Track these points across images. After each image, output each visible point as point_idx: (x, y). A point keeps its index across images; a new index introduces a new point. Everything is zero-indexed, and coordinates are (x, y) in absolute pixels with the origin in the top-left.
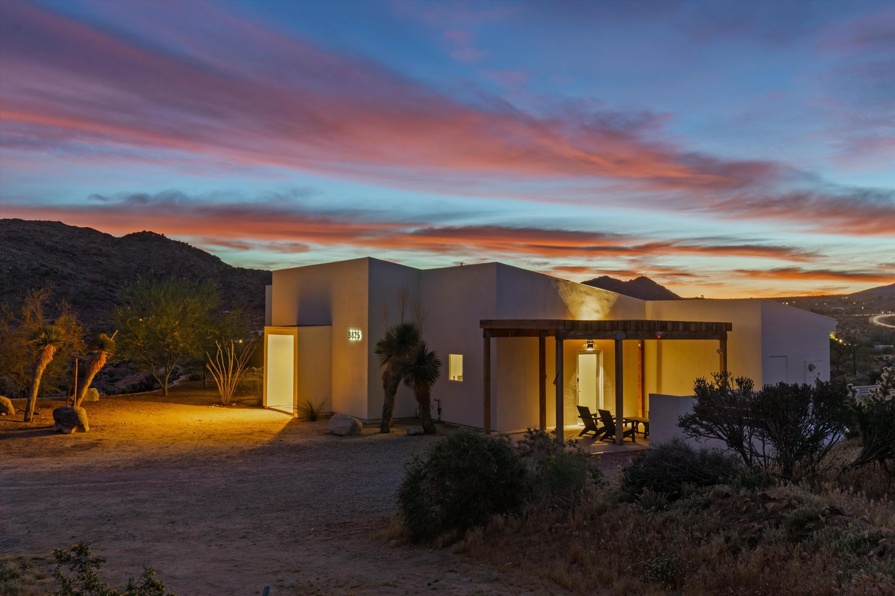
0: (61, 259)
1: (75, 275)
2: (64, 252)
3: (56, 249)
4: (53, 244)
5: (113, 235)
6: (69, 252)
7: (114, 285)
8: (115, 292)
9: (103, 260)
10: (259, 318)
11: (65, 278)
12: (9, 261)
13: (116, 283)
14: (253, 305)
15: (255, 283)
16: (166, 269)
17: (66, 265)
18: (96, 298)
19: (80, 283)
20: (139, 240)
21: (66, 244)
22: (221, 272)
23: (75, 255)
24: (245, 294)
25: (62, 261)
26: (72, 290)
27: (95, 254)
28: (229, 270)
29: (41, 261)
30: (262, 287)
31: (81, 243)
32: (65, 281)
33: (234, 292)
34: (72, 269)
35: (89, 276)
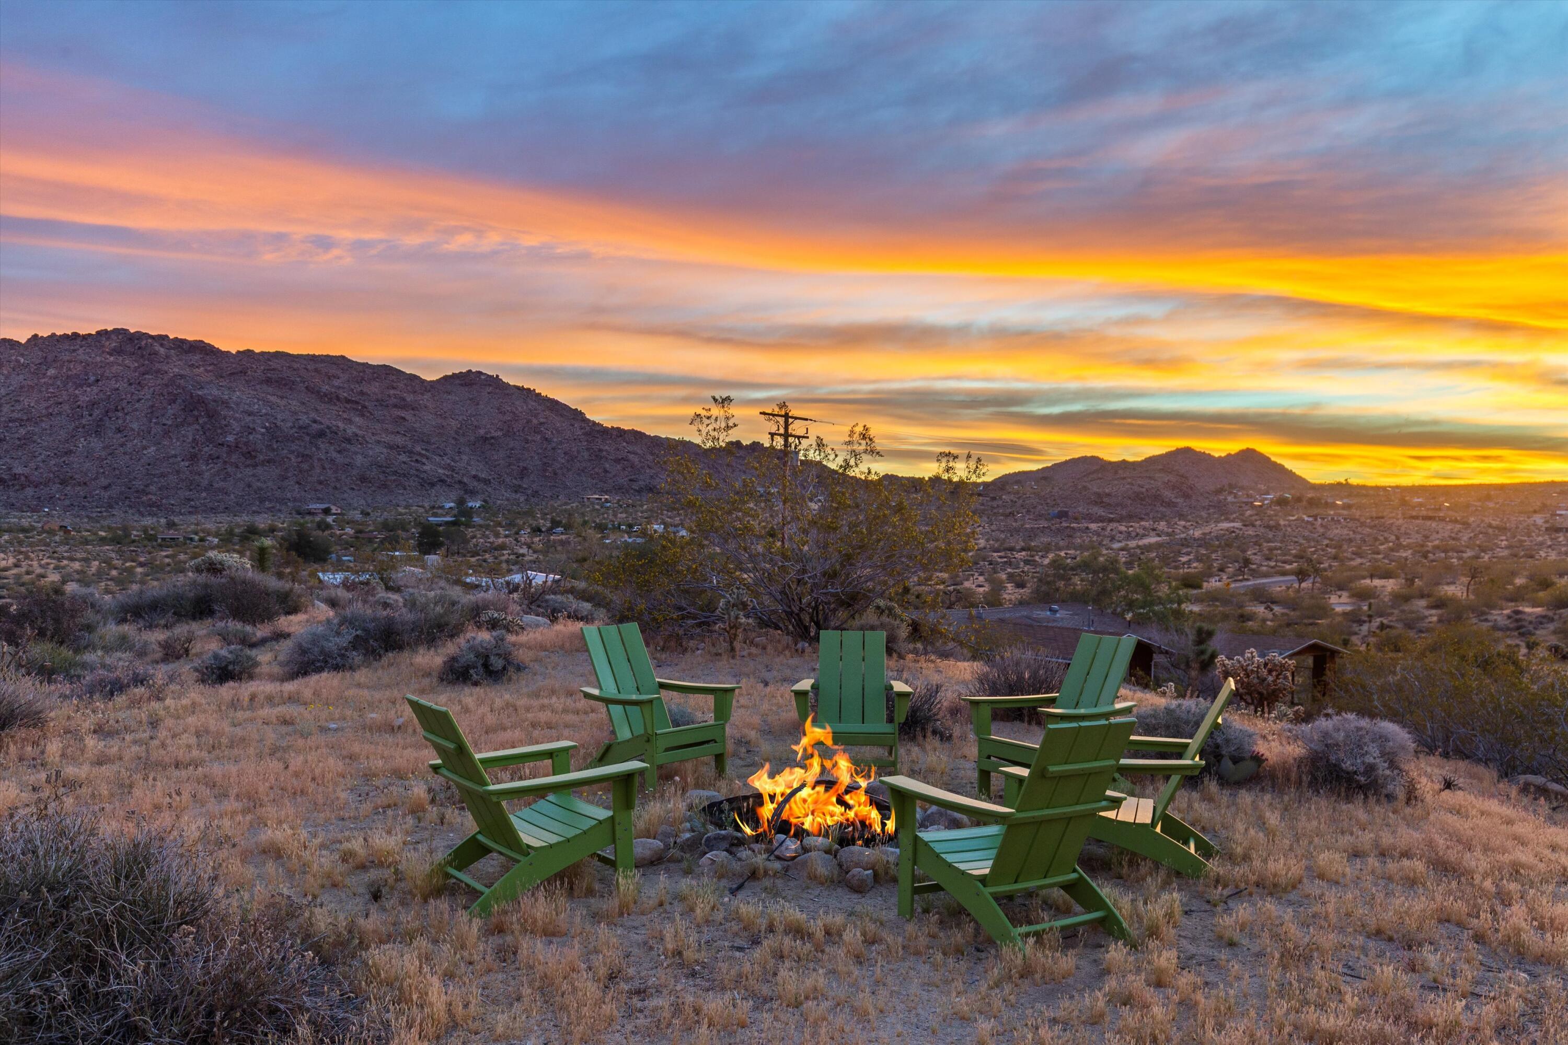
0: (344, 411)
1: (363, 437)
2: (348, 401)
3: (338, 398)
4: (333, 390)
5: (423, 377)
6: (357, 403)
7: (424, 452)
8: (424, 464)
9: (408, 415)
10: (645, 507)
11: (348, 441)
12: (266, 414)
13: (426, 450)
14: (635, 486)
15: (640, 452)
16: (502, 430)
17: (350, 421)
18: (395, 473)
19: (371, 448)
20: (462, 385)
21: (352, 390)
22: (586, 434)
23: (364, 407)
24: (624, 469)
25: (345, 416)
26: (359, 459)
27: (395, 406)
28: (598, 431)
29: (313, 415)
30: (650, 458)
31: (374, 389)
32: (349, 446)
33: (607, 466)
34: (360, 427)
35: (386, 438)
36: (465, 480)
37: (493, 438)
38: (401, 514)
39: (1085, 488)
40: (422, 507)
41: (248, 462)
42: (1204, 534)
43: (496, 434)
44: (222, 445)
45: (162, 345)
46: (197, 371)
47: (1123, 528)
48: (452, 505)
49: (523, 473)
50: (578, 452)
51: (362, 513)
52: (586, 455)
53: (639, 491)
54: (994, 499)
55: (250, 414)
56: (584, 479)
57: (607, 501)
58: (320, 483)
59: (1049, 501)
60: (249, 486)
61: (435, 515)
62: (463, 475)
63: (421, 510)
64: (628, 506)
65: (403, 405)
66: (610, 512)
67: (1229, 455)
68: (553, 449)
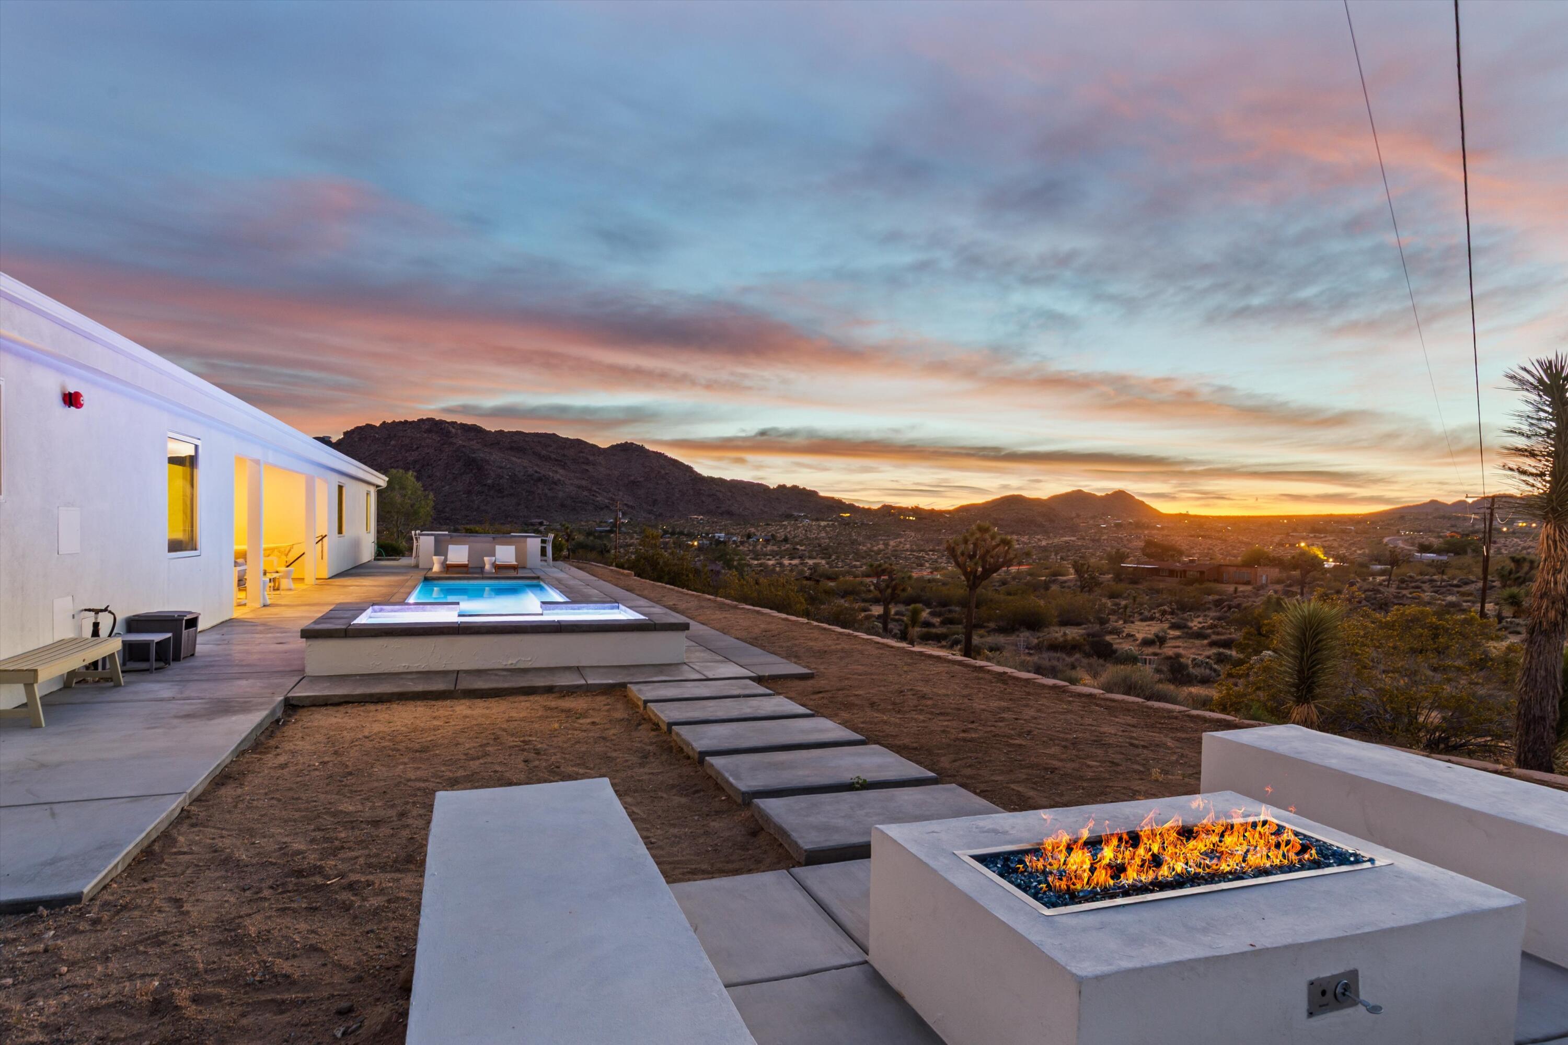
0: (553, 466)
1: (563, 481)
2: (556, 460)
3: (550, 458)
4: (547, 453)
5: (600, 446)
6: (561, 461)
7: (597, 490)
8: (597, 497)
9: (589, 468)
10: (724, 523)
11: (555, 483)
12: (509, 468)
13: (599, 489)
14: (719, 511)
15: (723, 491)
16: (644, 477)
17: (556, 472)
18: (581, 502)
19: (568, 488)
20: (622, 450)
21: (558, 454)
22: (691, 480)
23: (565, 463)
24: (713, 501)
25: (554, 469)
26: (561, 494)
27: (583, 463)
28: (699, 479)
29: (536, 468)
31: (570, 453)
32: (555, 486)
33: (704, 499)
34: (562, 476)
35: (576, 482)
36: (620, 506)
37: (638, 482)
41: (500, 495)
42: (1048, 544)
43: (640, 480)
44: (485, 485)
45: (453, 427)
46: (472, 443)
49: (655, 502)
50: (687, 490)
52: (691, 492)
53: (722, 514)
54: (934, 521)
55: (501, 468)
56: (689, 506)
57: (701, 519)
58: (539, 507)
60: (500, 509)
61: (600, 526)
62: (620, 503)
63: (594, 523)
64: (713, 523)
65: (587, 462)
66: (701, 526)
67: (1107, 495)
68: (673, 488)
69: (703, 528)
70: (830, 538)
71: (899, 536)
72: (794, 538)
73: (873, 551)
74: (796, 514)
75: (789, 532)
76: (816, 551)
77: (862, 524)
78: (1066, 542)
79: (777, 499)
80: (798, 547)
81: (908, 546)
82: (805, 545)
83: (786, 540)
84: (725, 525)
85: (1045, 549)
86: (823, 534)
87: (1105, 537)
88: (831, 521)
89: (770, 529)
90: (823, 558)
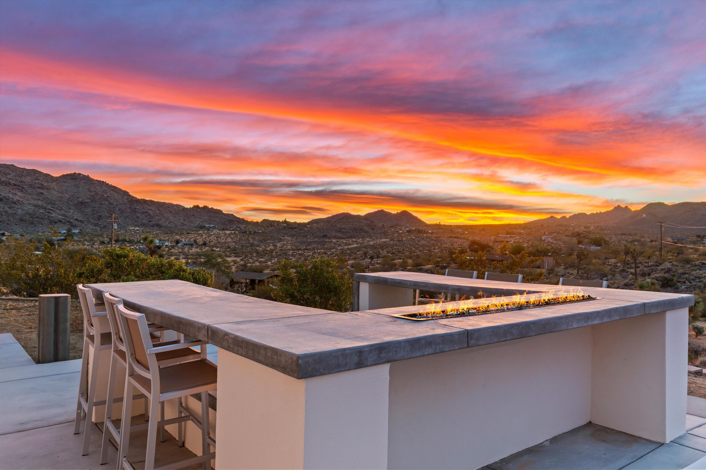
0: (12, 190)
1: (22, 201)
2: (15, 185)
3: (10, 184)
4: (7, 180)
5: (52, 175)
6: (19, 186)
7: (52, 208)
8: (52, 214)
9: (44, 192)
10: (155, 232)
11: (15, 203)
13: (53, 207)
14: (151, 224)
15: (153, 209)
16: (90, 199)
17: (16, 194)
18: (38, 217)
19: (26, 207)
20: (71, 179)
21: (17, 180)
22: (128, 202)
23: (23, 188)
24: (146, 216)
25: (13, 192)
26: (20, 212)
27: (38, 188)
28: (135, 200)
30: (158, 212)
31: (28, 180)
32: (14, 205)
33: (138, 215)
34: (20, 197)
35: (33, 202)
36: (72, 221)
37: (85, 202)
38: (40, 236)
39: (335, 226)
40: (50, 232)
42: (374, 243)
43: (87, 201)
47: (345, 241)
48: (65, 231)
49: (100, 217)
50: (125, 209)
51: (21, 235)
52: (129, 210)
53: (153, 226)
56: (128, 220)
57: (137, 230)
58: (1, 222)
59: (321, 231)
61: (56, 236)
62: (71, 218)
63: (50, 234)
64: (147, 232)
65: (42, 187)
66: (138, 235)
67: (398, 213)
68: (114, 208)
69: (140, 236)
70: (235, 242)
71: (280, 240)
72: (210, 242)
73: (267, 251)
74: (207, 226)
75: (205, 238)
76: (228, 252)
77: (255, 232)
78: (384, 242)
79: (193, 215)
80: (214, 249)
81: (289, 247)
82: (219, 247)
83: (205, 244)
84: (157, 234)
85: (373, 247)
86: (229, 240)
87: (404, 239)
88: (233, 230)
89: (190, 236)
90: (236, 257)
